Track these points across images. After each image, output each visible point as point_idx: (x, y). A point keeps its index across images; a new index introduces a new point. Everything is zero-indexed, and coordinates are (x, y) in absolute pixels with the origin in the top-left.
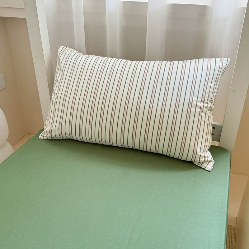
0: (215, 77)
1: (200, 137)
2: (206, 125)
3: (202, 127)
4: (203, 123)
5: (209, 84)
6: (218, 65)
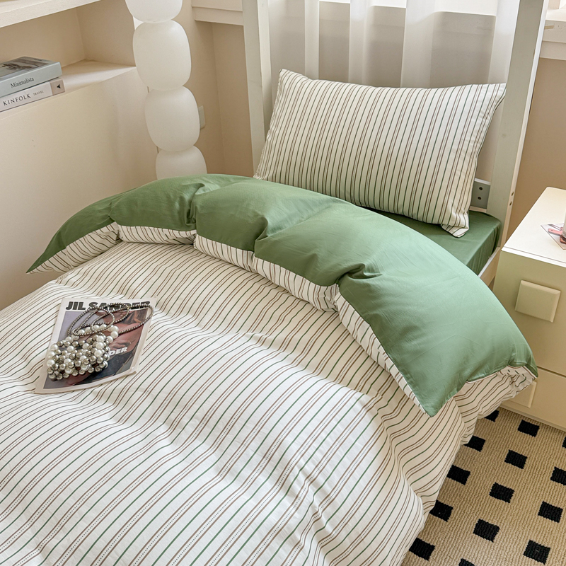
0: (483, 110)
1: (453, 191)
2: (463, 176)
3: (457, 178)
4: (458, 173)
5: (473, 120)
6: (489, 94)
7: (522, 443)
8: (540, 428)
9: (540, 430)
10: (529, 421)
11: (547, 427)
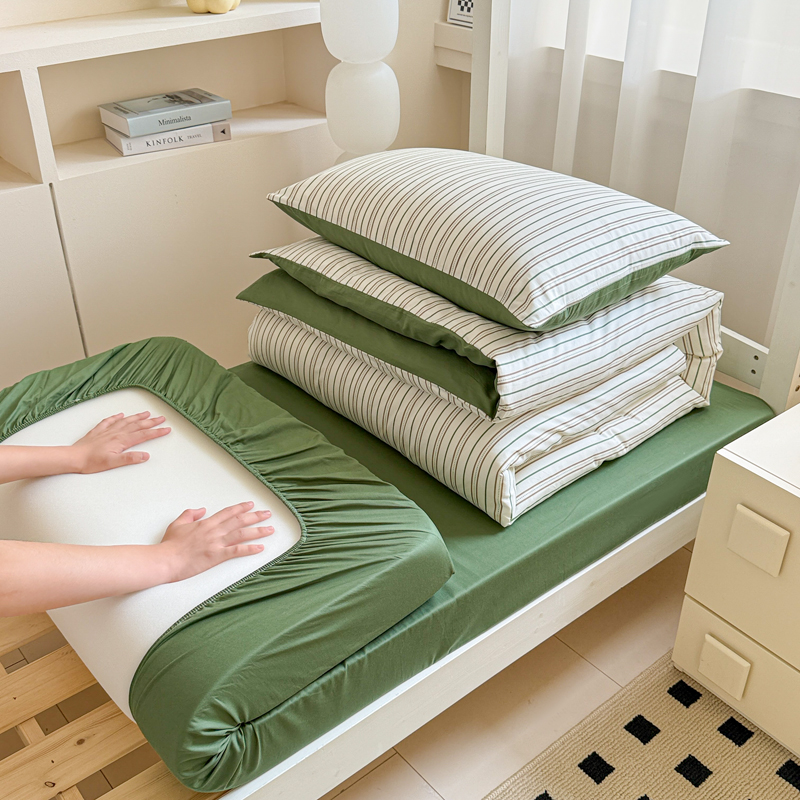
7: (714, 750)
8: (754, 736)
9: (751, 739)
10: (741, 722)
11: (767, 738)
